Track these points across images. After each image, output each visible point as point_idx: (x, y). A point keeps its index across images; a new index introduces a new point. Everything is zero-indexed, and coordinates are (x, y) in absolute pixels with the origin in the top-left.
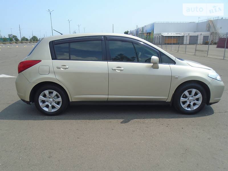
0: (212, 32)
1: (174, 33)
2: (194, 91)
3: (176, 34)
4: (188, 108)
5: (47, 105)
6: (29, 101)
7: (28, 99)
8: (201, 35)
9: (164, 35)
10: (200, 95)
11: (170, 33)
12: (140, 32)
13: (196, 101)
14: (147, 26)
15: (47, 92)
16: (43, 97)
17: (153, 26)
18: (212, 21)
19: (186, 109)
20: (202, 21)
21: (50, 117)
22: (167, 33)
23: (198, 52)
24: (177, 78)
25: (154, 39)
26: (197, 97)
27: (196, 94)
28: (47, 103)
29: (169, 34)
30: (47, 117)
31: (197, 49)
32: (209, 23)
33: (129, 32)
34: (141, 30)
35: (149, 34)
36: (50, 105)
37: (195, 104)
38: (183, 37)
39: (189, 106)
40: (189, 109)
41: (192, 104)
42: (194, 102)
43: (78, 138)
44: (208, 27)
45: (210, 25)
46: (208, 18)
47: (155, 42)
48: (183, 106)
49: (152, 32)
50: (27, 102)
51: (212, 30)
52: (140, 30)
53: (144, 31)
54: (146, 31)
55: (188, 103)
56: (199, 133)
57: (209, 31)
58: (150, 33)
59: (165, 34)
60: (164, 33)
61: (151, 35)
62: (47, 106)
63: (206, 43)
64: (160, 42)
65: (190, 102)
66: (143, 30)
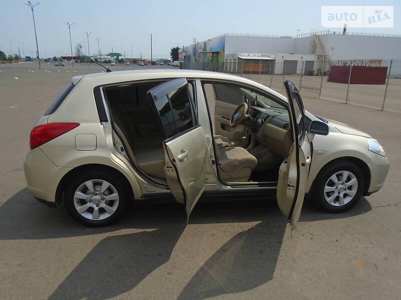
0: (319, 56)
1: (259, 55)
2: (346, 174)
3: (263, 56)
4: (335, 203)
5: (91, 207)
6: (54, 201)
7: (52, 198)
8: (302, 58)
9: (243, 58)
10: (354, 181)
11: (252, 54)
12: (200, 51)
13: (348, 191)
14: (212, 39)
15: (89, 184)
16: (83, 192)
17: (223, 41)
18: (317, 37)
19: (333, 204)
20: (303, 36)
21: (96, 230)
22: (247, 54)
23: (304, 89)
24: (322, 154)
25: (225, 64)
26: (349, 183)
27: (349, 179)
28: (89, 205)
29: (250, 55)
30: (89, 230)
31: (303, 85)
32: (314, 42)
33: (179, 49)
34: (202, 48)
35: (215, 55)
36: (96, 209)
37: (345, 195)
38: (273, 61)
39: (337, 199)
40: (337, 204)
41: (341, 195)
42: (345, 192)
43: (169, 273)
44: (313, 47)
45: (316, 42)
46: (313, 31)
47: (226, 68)
48: (328, 199)
49: (222, 52)
50: (50, 204)
51: (319, 52)
52: (201, 46)
53: (207, 48)
54: (211, 49)
55: (336, 194)
56: (366, 248)
57: (313, 52)
58: (218, 53)
59: (245, 56)
60: (242, 54)
61: (220, 56)
62: (90, 210)
63: (310, 73)
64: (234, 69)
65: (339, 193)
66: (205, 46)
